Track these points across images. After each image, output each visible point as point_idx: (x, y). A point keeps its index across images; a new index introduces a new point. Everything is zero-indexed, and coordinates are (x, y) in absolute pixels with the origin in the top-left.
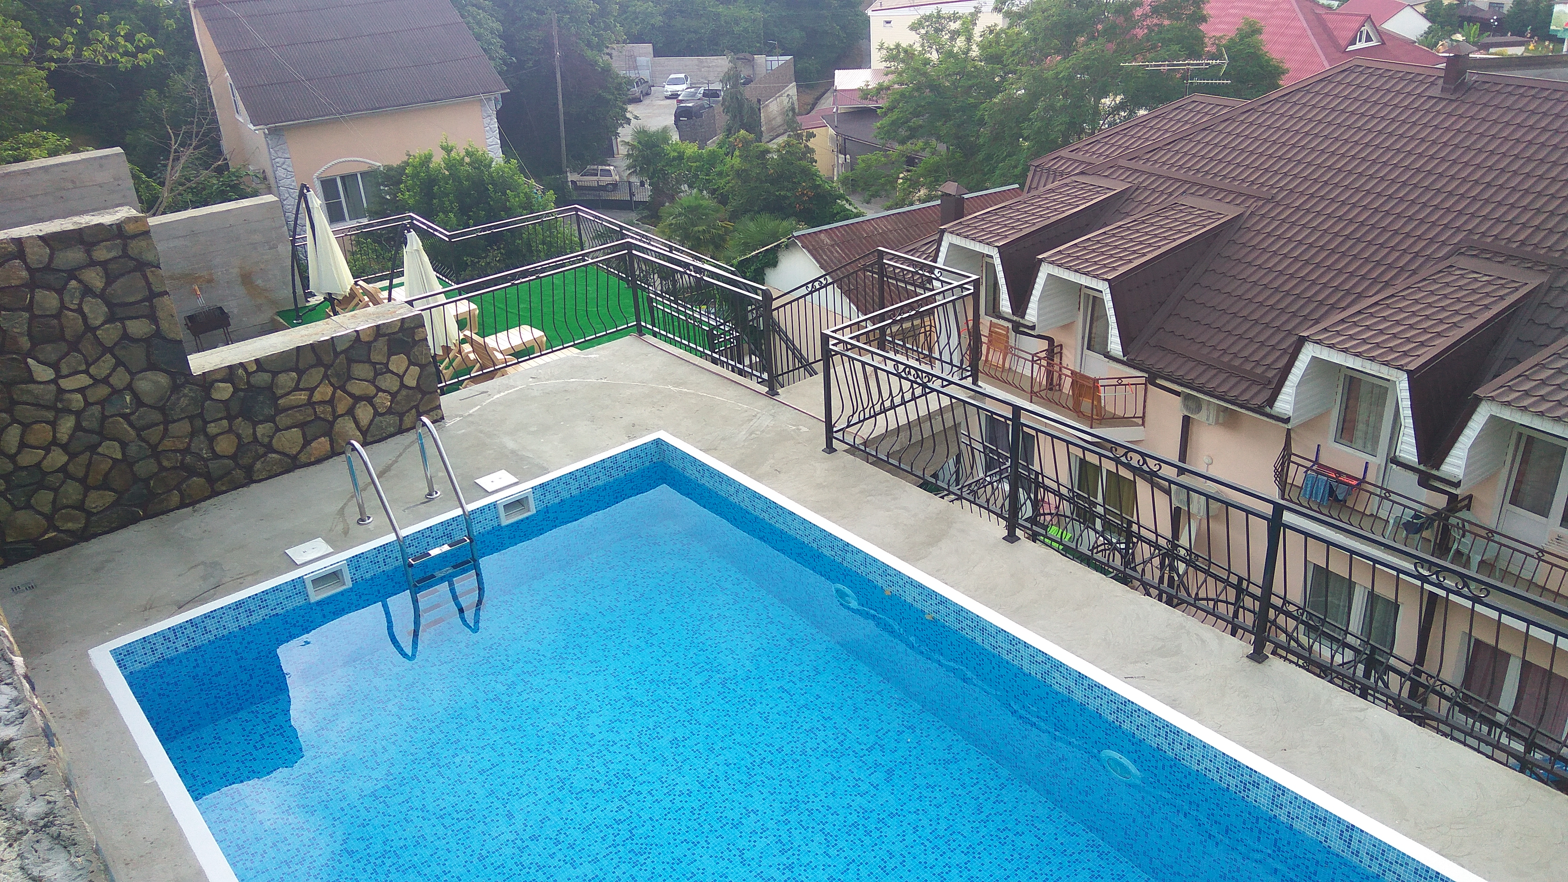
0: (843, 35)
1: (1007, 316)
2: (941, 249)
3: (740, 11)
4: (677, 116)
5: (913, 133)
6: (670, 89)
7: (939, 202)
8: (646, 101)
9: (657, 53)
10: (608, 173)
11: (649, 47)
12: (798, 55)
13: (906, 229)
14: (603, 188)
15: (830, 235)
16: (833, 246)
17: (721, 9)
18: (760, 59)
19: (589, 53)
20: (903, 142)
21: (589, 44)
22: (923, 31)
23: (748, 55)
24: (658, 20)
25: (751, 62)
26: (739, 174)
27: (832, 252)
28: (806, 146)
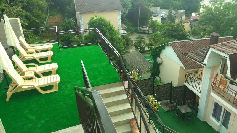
0: (196, 7)
1: (229, 78)
2: (209, 52)
3: (177, 2)
4: (162, 19)
5: (206, 24)
6: (162, 15)
7: (210, 38)
8: (157, 17)
9: (161, 9)
10: (147, 28)
11: (160, 8)
12: (186, 11)
13: (200, 44)
14: (145, 30)
15: (179, 43)
16: (179, 46)
17: (174, 2)
18: (179, 11)
19: (146, 7)
20: (203, 25)
21: (147, 5)
22: (212, 3)
23: (177, 10)
24: (162, 3)
25: (177, 11)
27: (178, 48)
28: (183, 25)
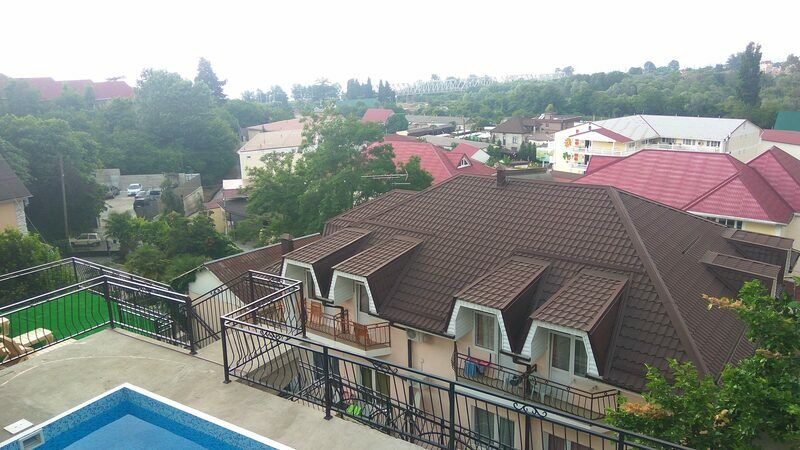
0: (226, 163)
1: (319, 298)
2: (284, 266)
3: (169, 152)
4: (135, 205)
5: (266, 210)
6: (131, 191)
7: (281, 243)
8: (117, 198)
9: (122, 174)
10: (94, 237)
11: (118, 171)
12: (202, 173)
13: (265, 257)
14: (92, 245)
15: (224, 263)
16: (227, 269)
17: (158, 151)
18: (182, 175)
19: (82, 175)
20: (261, 214)
21: (82, 170)
22: (267, 161)
23: (175, 174)
24: (123, 157)
25: (177, 177)
26: (172, 234)
27: (226, 272)
28: (209, 218)
